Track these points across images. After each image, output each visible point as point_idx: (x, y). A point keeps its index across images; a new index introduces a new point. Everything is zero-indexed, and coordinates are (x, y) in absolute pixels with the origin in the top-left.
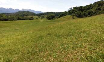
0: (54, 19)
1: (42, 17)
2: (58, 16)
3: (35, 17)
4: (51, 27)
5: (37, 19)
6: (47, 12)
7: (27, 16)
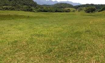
0: (94, 12)
1: (80, 9)
2: (99, 8)
3: (72, 9)
4: (91, 22)
5: (74, 11)
6: (87, 4)
7: (64, 8)
